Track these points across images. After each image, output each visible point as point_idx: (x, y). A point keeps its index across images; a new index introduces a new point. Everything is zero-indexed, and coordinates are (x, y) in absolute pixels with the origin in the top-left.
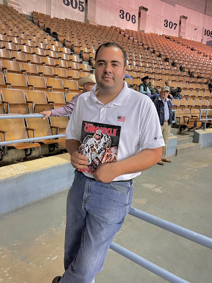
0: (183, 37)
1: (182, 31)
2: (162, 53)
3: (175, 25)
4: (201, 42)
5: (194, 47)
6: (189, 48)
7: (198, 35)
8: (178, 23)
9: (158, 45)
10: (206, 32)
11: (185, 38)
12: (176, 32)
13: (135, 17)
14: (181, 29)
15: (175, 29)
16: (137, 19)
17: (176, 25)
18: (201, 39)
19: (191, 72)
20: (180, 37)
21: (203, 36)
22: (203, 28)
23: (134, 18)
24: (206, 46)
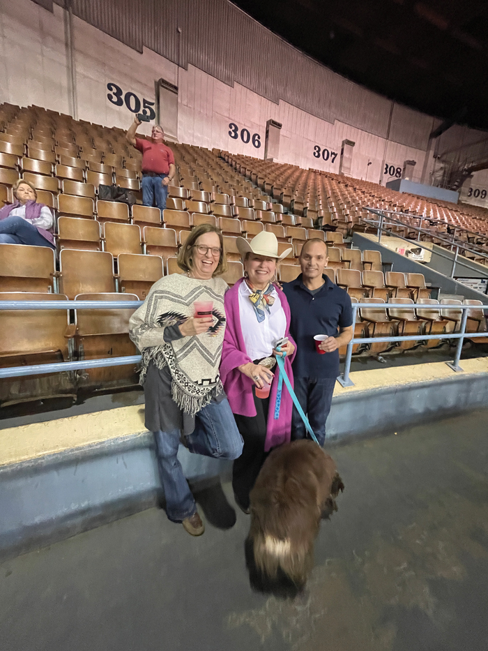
0: (345, 175)
1: (345, 164)
3: (333, 156)
7: (374, 172)
8: (339, 153)
10: (388, 169)
11: (349, 176)
12: (335, 167)
13: (259, 138)
14: (344, 161)
15: (333, 162)
16: (262, 141)
17: (336, 155)
18: (378, 179)
22: (383, 161)
23: (256, 138)
24: (384, 188)
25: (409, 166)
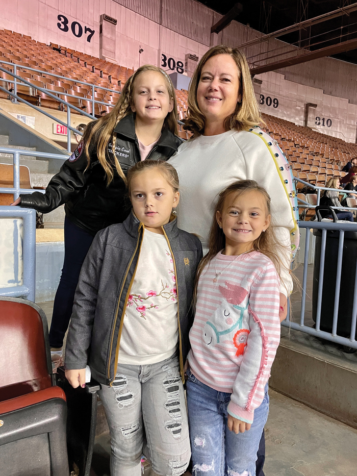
1: (106, 46)
3: (89, 33)
8: (97, 30)
10: (167, 61)
12: (92, 48)
14: (104, 43)
15: (88, 41)
25: (192, 61)
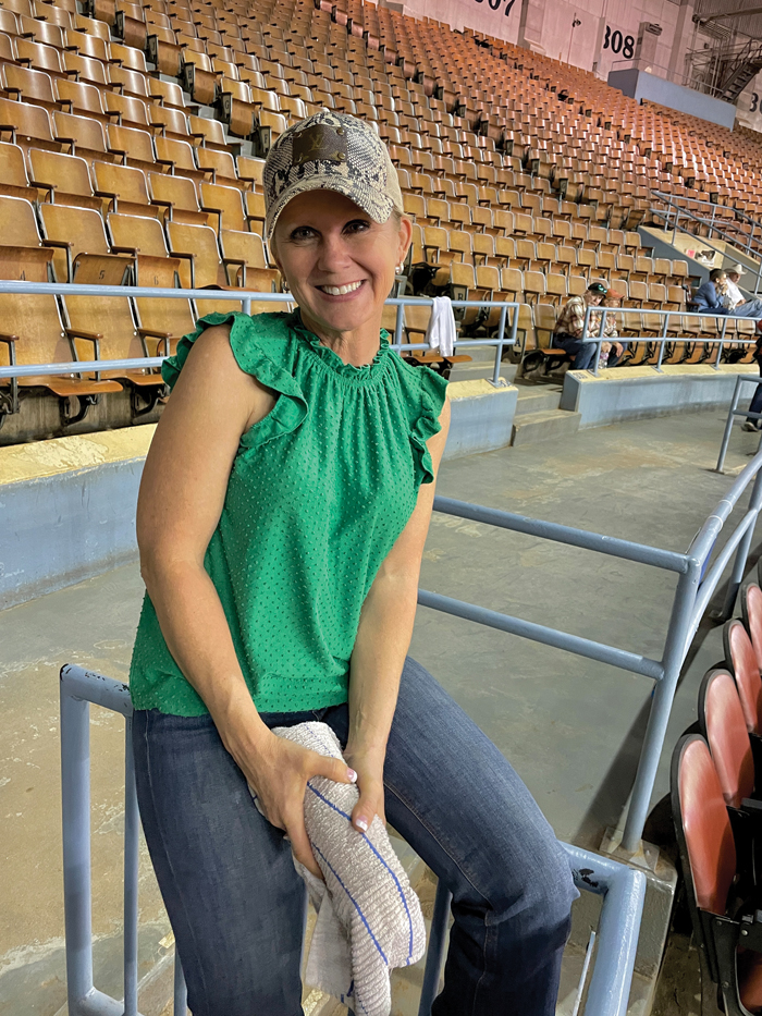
0: (532, 48)
1: (531, 22)
2: (465, 101)
4: (590, 70)
5: (568, 88)
6: (553, 89)
7: (584, 44)
9: (451, 68)
10: (610, 38)
11: (539, 51)
12: (510, 26)
14: (529, 16)
15: (507, 14)
18: (592, 61)
19: (557, 178)
20: (524, 47)
21: (598, 51)
22: (602, 20)
24: (605, 87)
25: (650, 35)
